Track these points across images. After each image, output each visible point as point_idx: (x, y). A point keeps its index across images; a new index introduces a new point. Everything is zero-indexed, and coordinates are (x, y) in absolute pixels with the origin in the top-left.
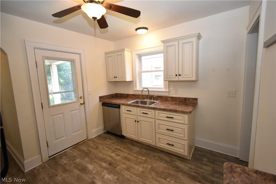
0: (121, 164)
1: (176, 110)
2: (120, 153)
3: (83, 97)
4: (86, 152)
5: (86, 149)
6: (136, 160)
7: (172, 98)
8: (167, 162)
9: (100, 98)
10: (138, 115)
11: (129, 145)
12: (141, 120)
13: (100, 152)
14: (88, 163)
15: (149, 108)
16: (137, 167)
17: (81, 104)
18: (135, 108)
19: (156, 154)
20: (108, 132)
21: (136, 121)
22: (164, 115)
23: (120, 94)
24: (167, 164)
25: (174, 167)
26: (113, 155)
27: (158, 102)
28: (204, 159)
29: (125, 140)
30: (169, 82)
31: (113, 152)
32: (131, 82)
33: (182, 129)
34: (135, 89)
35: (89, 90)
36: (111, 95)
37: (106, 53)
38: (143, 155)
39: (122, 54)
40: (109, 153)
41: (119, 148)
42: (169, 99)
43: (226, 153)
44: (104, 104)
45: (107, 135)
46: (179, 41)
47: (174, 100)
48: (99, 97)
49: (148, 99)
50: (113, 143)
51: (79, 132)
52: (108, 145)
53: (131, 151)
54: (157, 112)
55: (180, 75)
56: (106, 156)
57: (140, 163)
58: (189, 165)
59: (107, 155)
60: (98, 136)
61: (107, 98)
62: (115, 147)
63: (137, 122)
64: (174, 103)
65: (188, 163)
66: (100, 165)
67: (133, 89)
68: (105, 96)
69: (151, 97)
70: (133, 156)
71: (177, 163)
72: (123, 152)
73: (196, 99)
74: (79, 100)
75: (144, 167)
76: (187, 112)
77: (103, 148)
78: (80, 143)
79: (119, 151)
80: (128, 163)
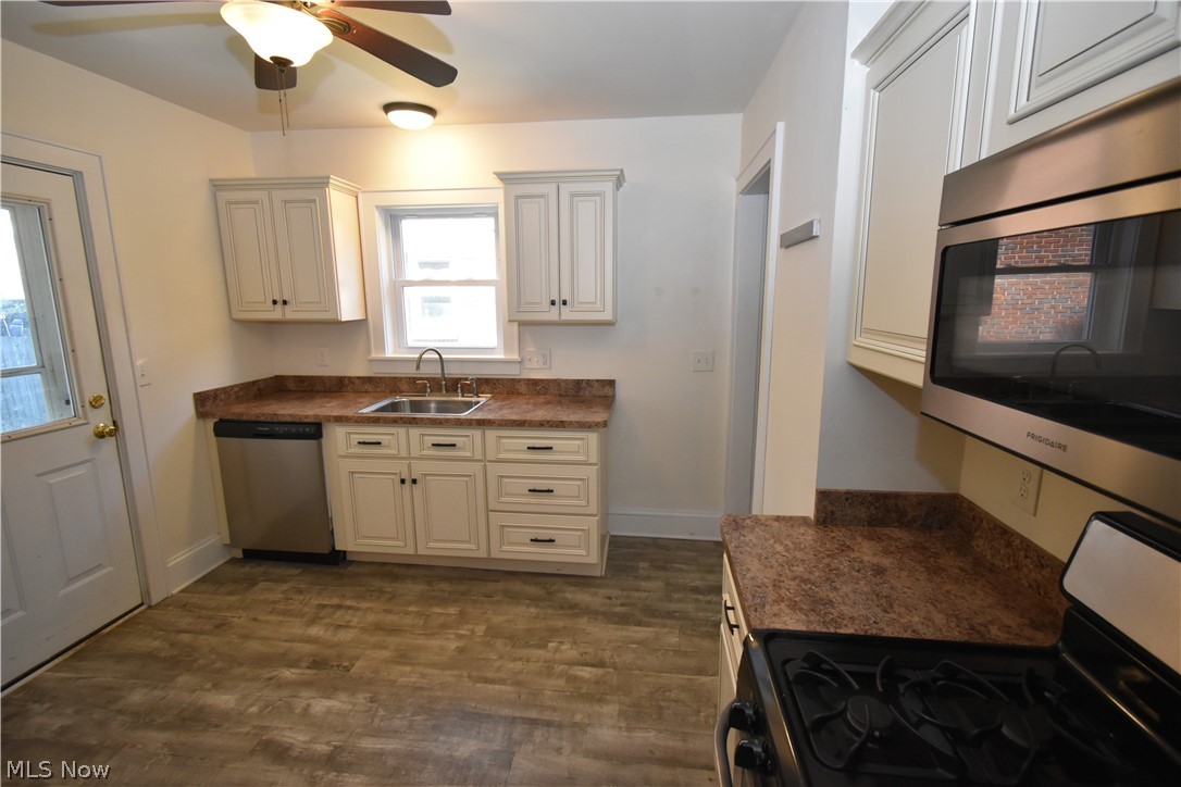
0: (369, 652)
1: (562, 422)
2: (347, 618)
3: (106, 396)
4: (163, 655)
5: (156, 643)
6: (425, 623)
7: (535, 382)
8: (534, 601)
9: (201, 399)
10: (413, 455)
11: (377, 583)
12: (425, 475)
13: (246, 637)
14: (202, 689)
15: (460, 423)
16: (435, 643)
17: (101, 435)
18: (401, 431)
19: (491, 587)
20: (251, 555)
21: (403, 481)
22: (518, 441)
23: (301, 379)
24: (537, 607)
25: (562, 608)
26: (314, 631)
27: (483, 399)
28: (642, 564)
29: (351, 569)
30: (522, 324)
31: (312, 622)
32: (358, 325)
33: (579, 483)
34: (374, 355)
35: (139, 363)
36: (254, 383)
37: (217, 186)
38: (444, 601)
39: (314, 201)
40: (296, 628)
41: (335, 601)
42: (523, 389)
43: (692, 534)
44: (225, 429)
45: (247, 569)
46: (561, 185)
47: (538, 388)
48: (194, 394)
49: (441, 391)
50: (300, 592)
51: (99, 574)
52: (274, 602)
53: (390, 599)
54: (491, 434)
55: (565, 303)
56: (287, 645)
57: (444, 626)
58: (602, 592)
59: (286, 641)
60: (203, 580)
61: (233, 397)
62: (315, 602)
63: (408, 483)
64: (541, 399)
65: (600, 586)
66: (270, 679)
67: (370, 354)
68: (224, 389)
69: (454, 385)
70: (407, 613)
71: (568, 596)
72: (359, 613)
73: (611, 383)
74: (86, 418)
75: (461, 637)
76: (597, 425)
77: (255, 620)
78: (105, 631)
79: (339, 613)
80: (393, 640)
